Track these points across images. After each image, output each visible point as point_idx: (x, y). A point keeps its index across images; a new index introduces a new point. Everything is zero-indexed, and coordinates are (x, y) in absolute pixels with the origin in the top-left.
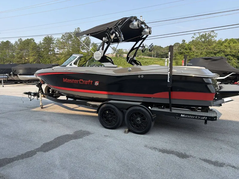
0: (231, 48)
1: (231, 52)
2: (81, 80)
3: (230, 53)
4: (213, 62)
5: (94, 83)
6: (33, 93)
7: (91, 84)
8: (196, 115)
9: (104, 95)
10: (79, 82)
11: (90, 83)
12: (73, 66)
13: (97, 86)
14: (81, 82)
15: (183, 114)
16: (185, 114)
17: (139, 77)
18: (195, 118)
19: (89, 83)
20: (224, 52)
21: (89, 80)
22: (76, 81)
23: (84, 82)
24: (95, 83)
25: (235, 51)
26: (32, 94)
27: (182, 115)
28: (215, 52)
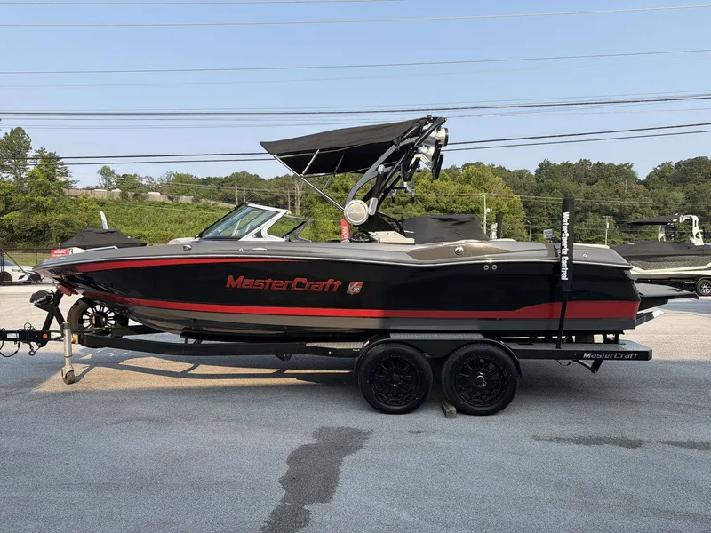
0: (437, 193)
1: (437, 201)
2: (299, 280)
3: (436, 205)
4: (458, 227)
5: (345, 286)
6: (18, 332)
7: (335, 290)
8: (614, 352)
9: (369, 320)
10: (290, 285)
11: (332, 287)
12: (267, 238)
13: (355, 295)
14: (300, 285)
15: (588, 352)
16: (593, 352)
17: (486, 268)
18: (613, 359)
19: (328, 287)
20: (422, 200)
21: (330, 280)
22: (281, 284)
23: (311, 285)
24: (347, 288)
25: (446, 200)
26: (9, 336)
27: (585, 355)
28: (402, 199)
